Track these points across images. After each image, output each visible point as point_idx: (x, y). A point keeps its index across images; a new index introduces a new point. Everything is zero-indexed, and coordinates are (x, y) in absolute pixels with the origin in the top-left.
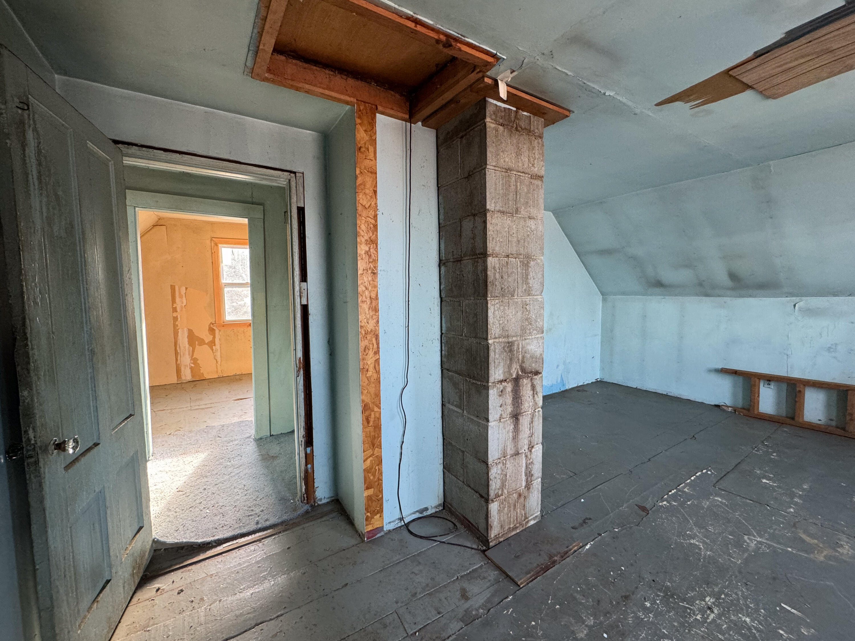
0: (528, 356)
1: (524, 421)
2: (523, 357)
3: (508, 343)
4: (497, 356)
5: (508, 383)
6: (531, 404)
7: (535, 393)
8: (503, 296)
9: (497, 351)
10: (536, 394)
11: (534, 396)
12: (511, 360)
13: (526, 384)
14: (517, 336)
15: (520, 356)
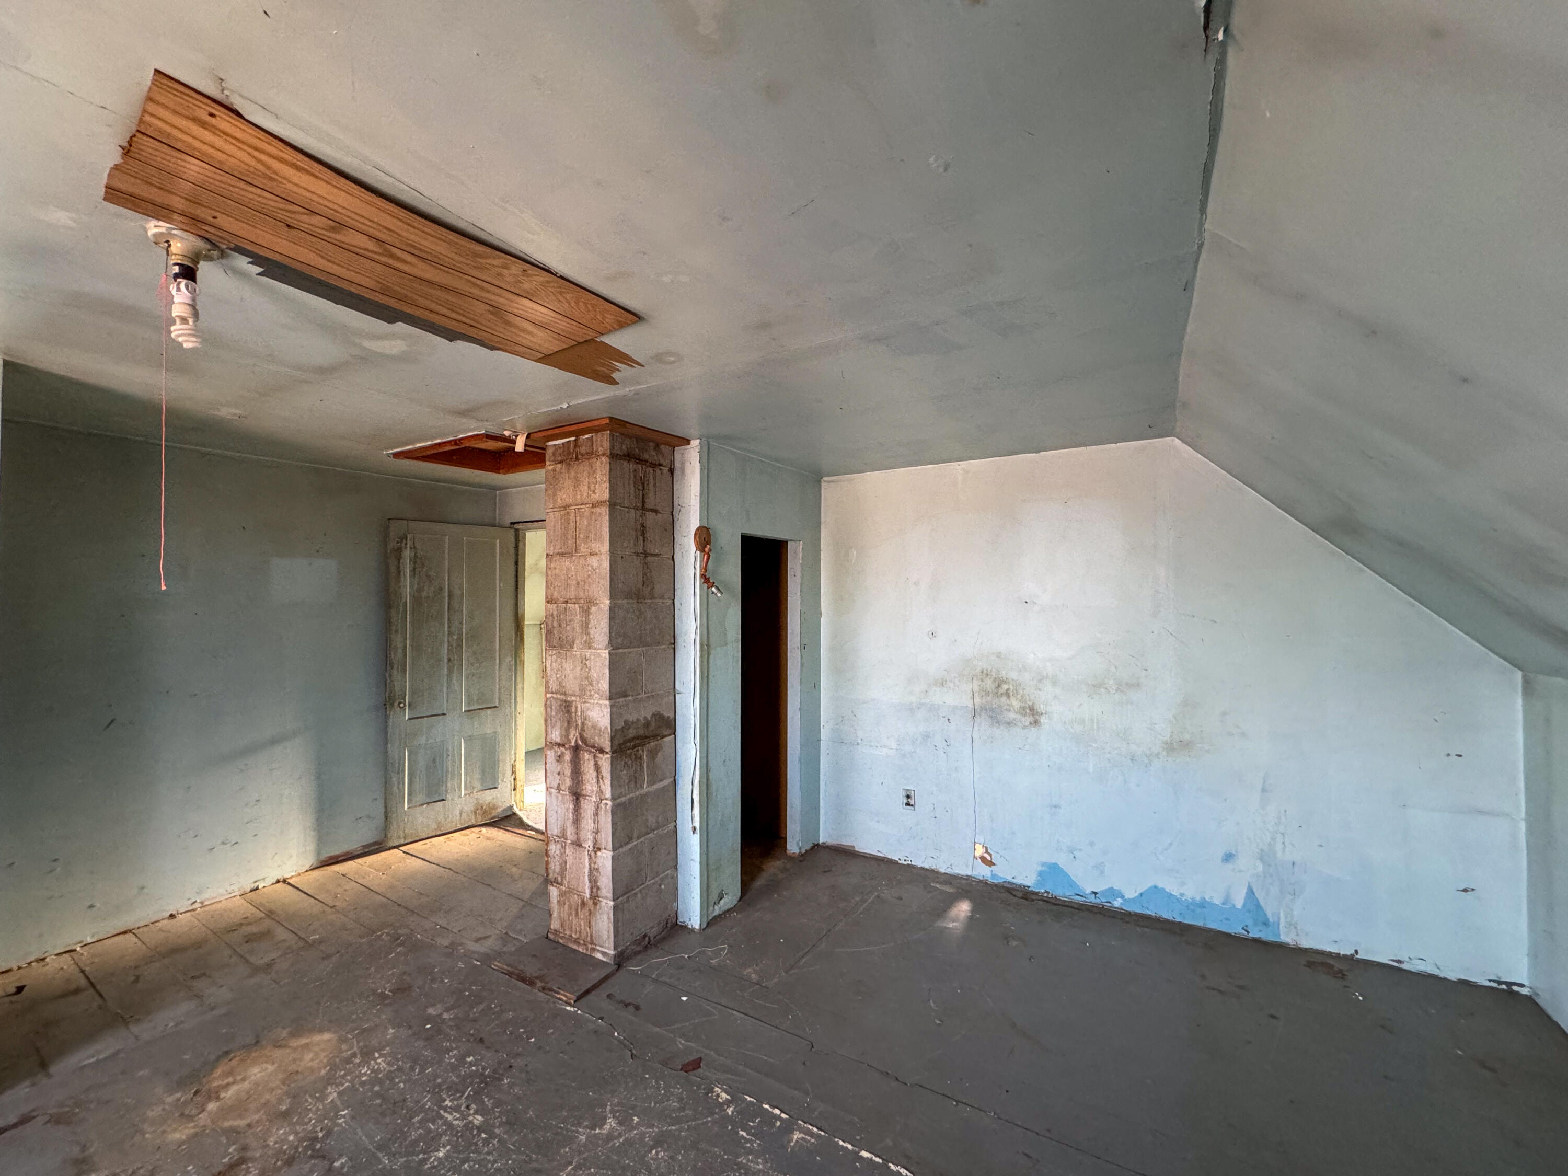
0: (590, 724)
1: (588, 807)
2: (583, 724)
3: (566, 701)
4: (553, 713)
5: (566, 749)
6: (595, 789)
7: (600, 777)
8: (562, 647)
9: (553, 707)
10: (602, 778)
11: (598, 781)
12: (569, 722)
13: (588, 760)
14: (575, 696)
15: (579, 722)
